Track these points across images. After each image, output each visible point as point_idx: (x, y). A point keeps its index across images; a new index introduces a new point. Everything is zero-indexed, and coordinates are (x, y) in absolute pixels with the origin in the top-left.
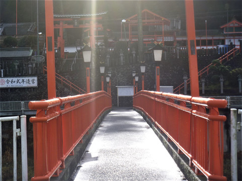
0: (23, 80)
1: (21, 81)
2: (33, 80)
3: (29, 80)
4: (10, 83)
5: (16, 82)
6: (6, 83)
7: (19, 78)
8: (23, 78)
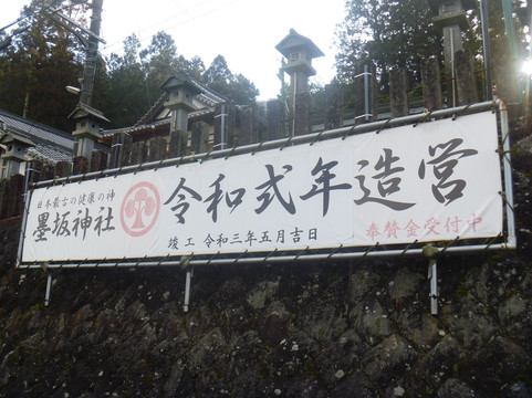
0: (324, 171)
1: (298, 182)
2: (444, 163)
3: (387, 161)
4: (198, 210)
5: (251, 201)
6: (167, 215)
7: (276, 157)
8: (328, 150)
